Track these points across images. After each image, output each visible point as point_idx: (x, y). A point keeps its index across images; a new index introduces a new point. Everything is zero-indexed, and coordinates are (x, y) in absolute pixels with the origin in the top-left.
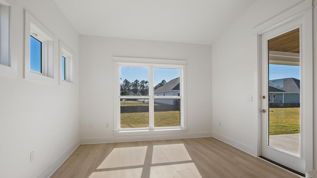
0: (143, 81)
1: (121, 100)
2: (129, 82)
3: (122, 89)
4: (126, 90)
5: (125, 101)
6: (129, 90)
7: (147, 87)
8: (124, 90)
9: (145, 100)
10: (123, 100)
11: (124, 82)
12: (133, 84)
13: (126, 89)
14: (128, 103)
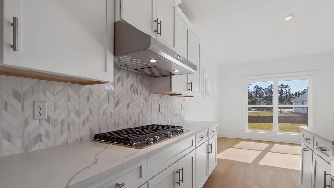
0: (282, 85)
1: (250, 109)
2: (261, 88)
3: (250, 97)
4: (257, 98)
5: (255, 110)
6: (260, 97)
7: (288, 92)
8: (254, 98)
9: (283, 110)
10: (253, 109)
11: (254, 88)
12: (267, 90)
13: (257, 96)
14: (259, 113)
